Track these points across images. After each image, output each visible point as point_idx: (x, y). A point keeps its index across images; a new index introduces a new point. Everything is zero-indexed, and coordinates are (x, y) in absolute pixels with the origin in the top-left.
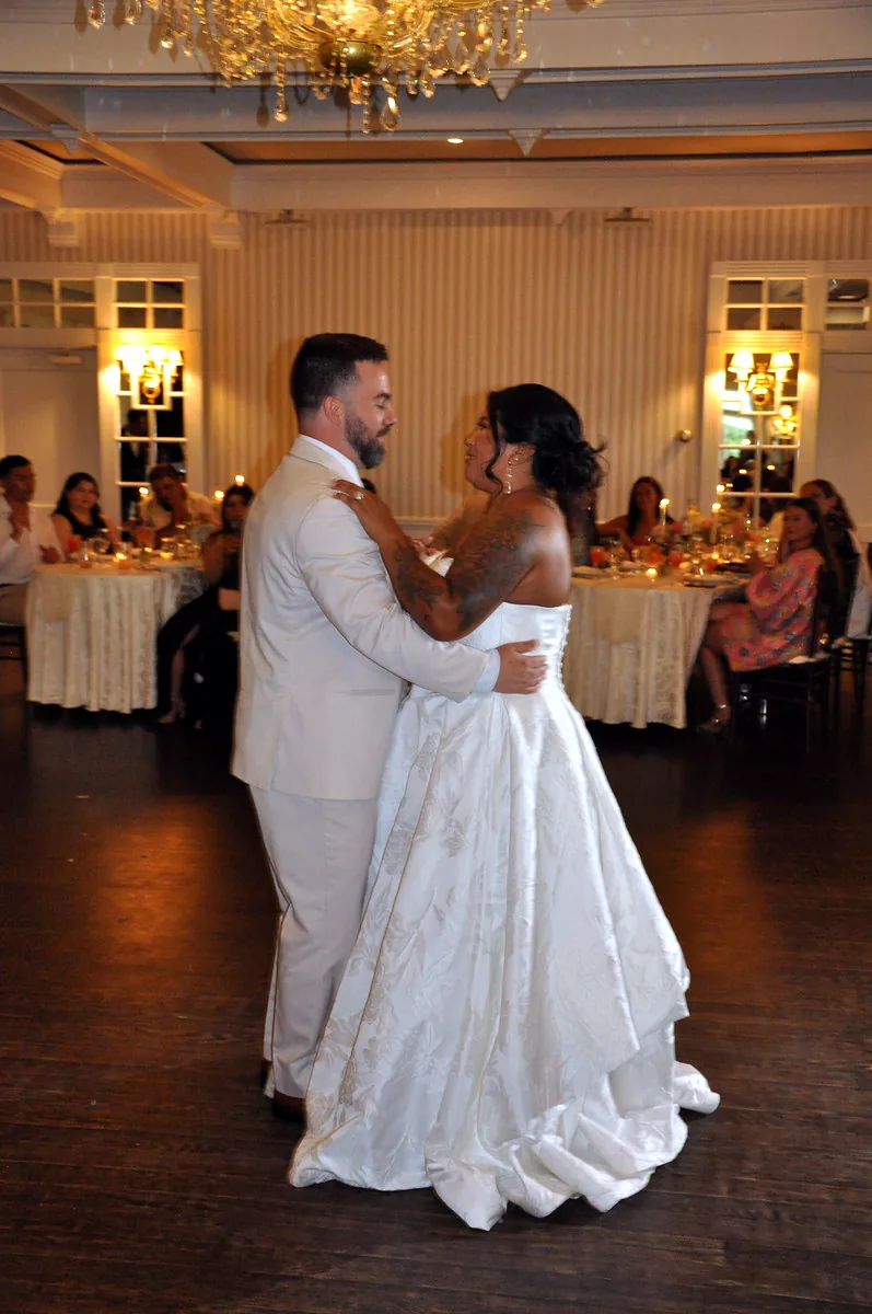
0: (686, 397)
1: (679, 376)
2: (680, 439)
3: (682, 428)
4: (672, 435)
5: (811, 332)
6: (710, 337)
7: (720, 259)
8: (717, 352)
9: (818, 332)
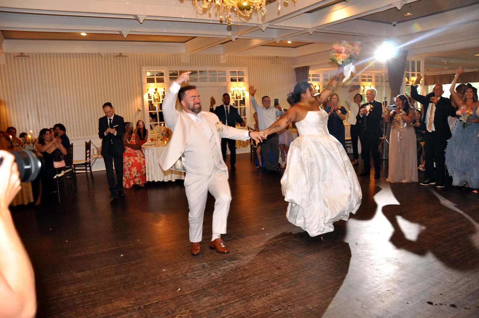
0: (139, 100)
1: (137, 96)
2: (139, 110)
3: (139, 107)
4: (137, 110)
5: (166, 83)
6: (144, 85)
7: (143, 66)
8: (145, 88)
9: (168, 83)
